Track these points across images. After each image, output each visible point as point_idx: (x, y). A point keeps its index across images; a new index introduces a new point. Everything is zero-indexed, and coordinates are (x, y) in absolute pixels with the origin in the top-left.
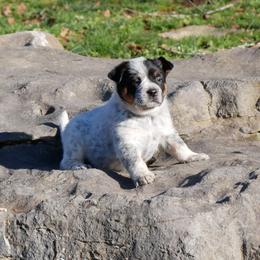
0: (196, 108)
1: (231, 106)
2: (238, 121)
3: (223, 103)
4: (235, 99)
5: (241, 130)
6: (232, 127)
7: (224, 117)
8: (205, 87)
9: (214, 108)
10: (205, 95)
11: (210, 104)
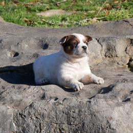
0: (95, 52)
1: (112, 51)
2: (116, 59)
3: (109, 50)
4: (114, 48)
5: (118, 63)
6: (113, 62)
7: (109, 57)
8: (98, 41)
9: (103, 52)
10: (99, 45)
11: (102, 50)
